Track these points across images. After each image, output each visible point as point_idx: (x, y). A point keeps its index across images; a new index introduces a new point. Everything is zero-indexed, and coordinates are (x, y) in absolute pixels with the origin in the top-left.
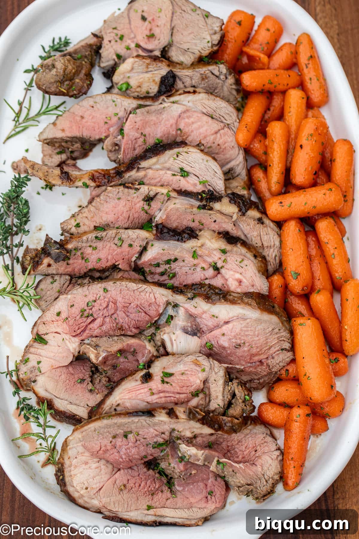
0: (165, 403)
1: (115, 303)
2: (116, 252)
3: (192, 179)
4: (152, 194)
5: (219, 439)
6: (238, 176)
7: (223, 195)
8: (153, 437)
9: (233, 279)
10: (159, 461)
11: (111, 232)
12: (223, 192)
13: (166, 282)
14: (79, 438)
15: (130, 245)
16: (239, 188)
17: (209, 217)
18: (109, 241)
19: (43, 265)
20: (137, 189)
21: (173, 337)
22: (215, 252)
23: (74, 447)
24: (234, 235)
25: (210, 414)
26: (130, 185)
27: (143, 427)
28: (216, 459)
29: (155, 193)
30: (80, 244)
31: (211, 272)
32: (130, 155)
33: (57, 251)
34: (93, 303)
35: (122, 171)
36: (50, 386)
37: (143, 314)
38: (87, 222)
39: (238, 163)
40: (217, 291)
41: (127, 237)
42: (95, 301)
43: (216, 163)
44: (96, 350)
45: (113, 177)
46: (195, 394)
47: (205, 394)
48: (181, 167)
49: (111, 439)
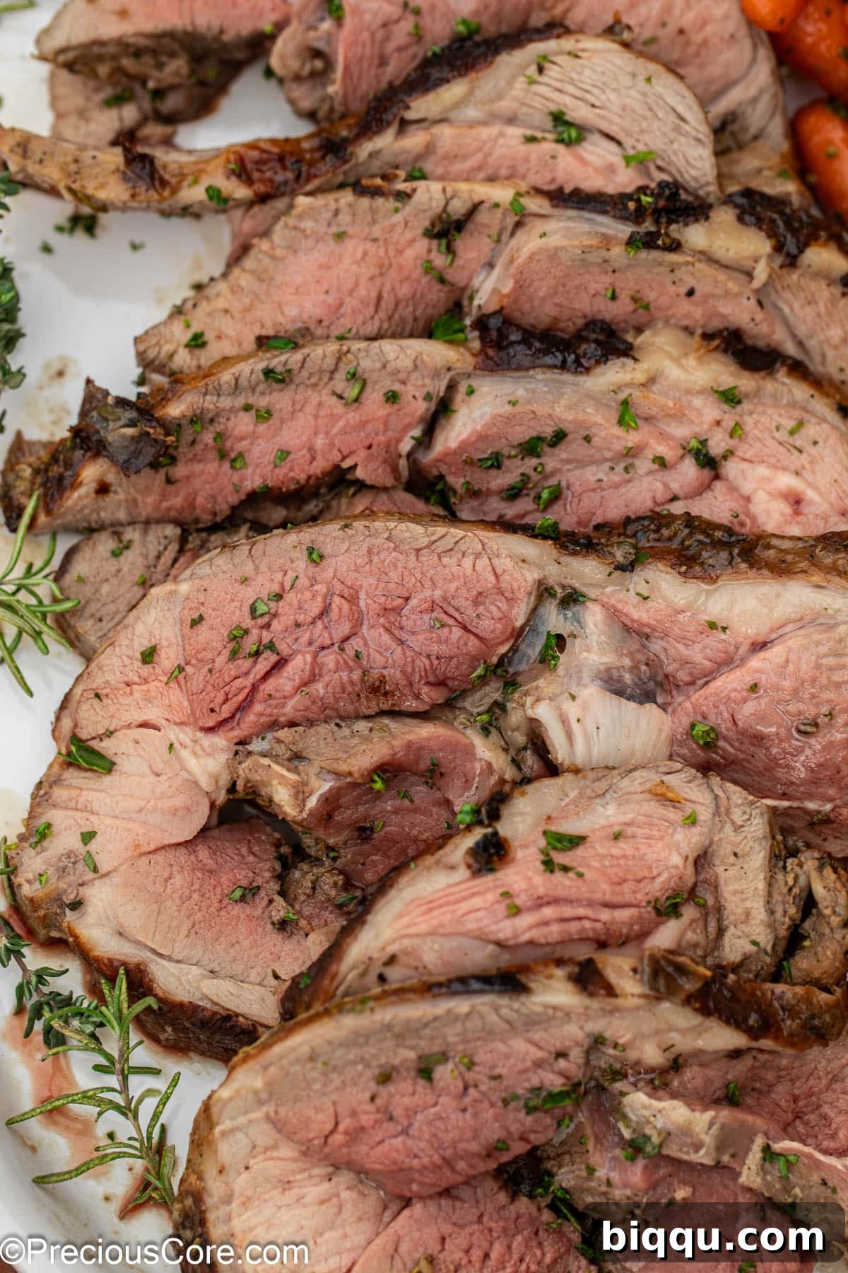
0: (562, 942)
1: (353, 600)
2: (341, 423)
3: (597, 152)
4: (458, 208)
5: (762, 1073)
6: (756, 138)
7: (712, 199)
8: (525, 1071)
9: (770, 494)
10: (549, 1165)
11: (320, 351)
12: (712, 188)
13: (528, 520)
14: (255, 1092)
15: (392, 397)
16: (766, 173)
17: (668, 280)
18: (314, 386)
19: (82, 491)
20: (404, 196)
21: (572, 710)
22: (698, 402)
23: (238, 1129)
24: (761, 344)
25: (725, 977)
26: (378, 181)
27: (488, 1033)
28: (759, 1141)
29: (469, 205)
30: (209, 402)
31: (689, 471)
32: (371, 83)
33: (130, 431)
34: (273, 605)
35: (346, 141)
36: (134, 918)
37: (457, 632)
38: (228, 327)
39: (752, 92)
40: (718, 534)
41: (378, 365)
42: (279, 597)
43: (679, 86)
44: (295, 770)
45: (312, 164)
46: (668, 908)
47: (704, 906)
48: (554, 108)
49: (373, 1086)
